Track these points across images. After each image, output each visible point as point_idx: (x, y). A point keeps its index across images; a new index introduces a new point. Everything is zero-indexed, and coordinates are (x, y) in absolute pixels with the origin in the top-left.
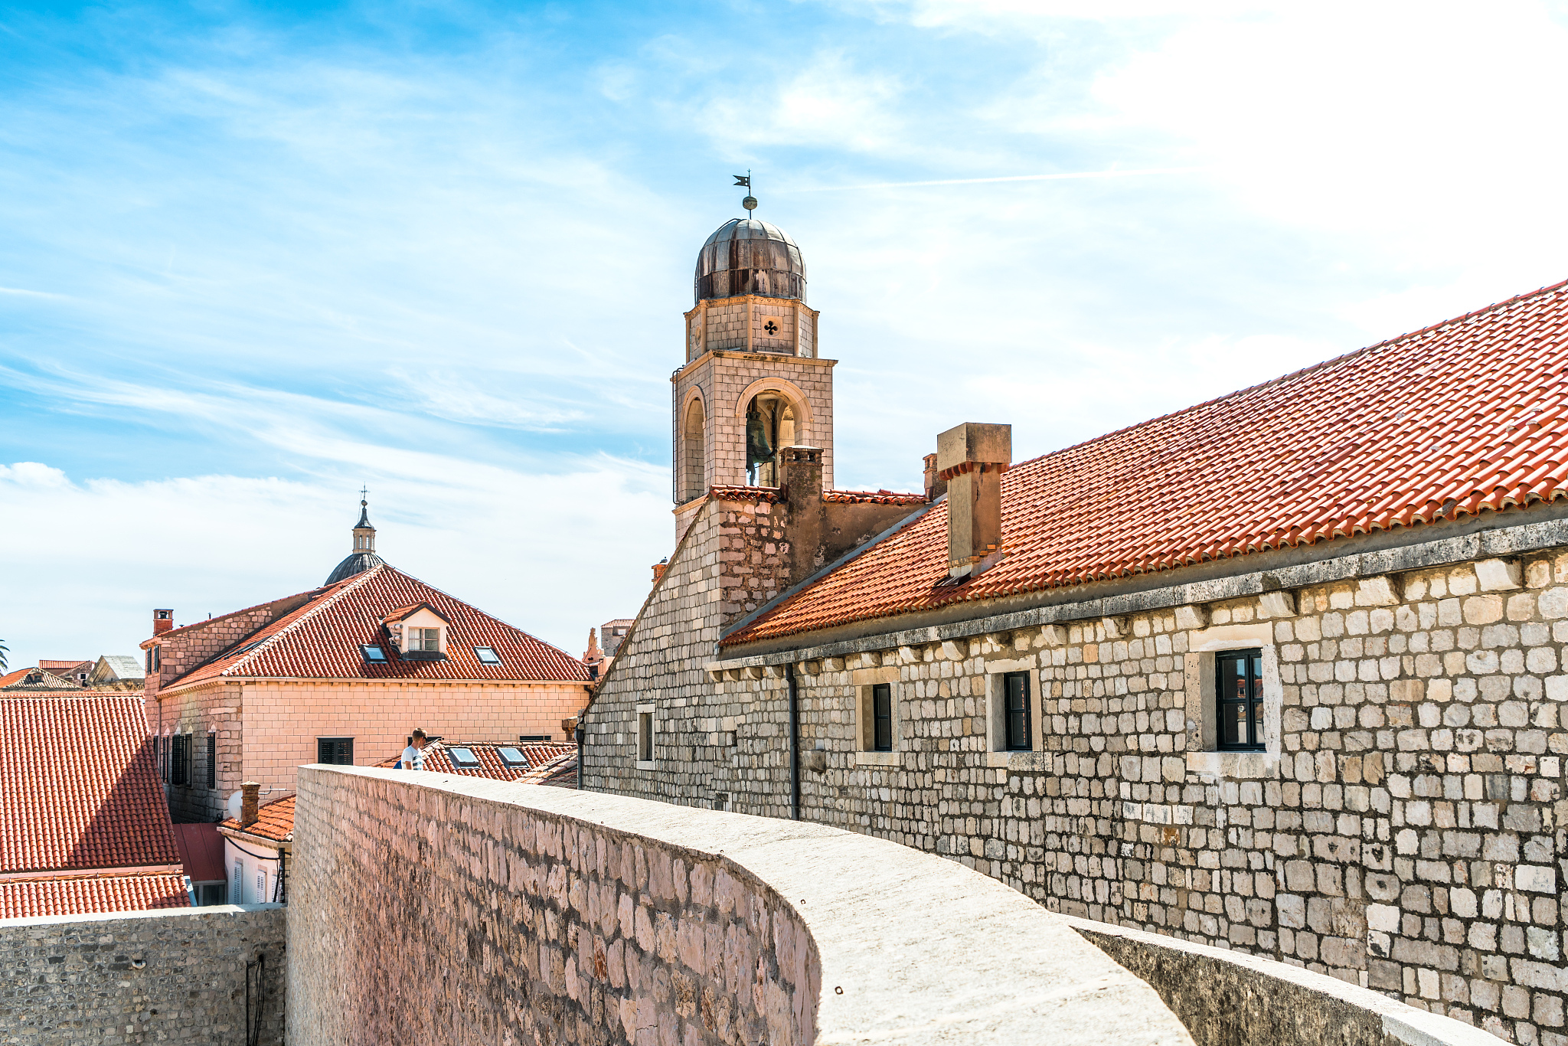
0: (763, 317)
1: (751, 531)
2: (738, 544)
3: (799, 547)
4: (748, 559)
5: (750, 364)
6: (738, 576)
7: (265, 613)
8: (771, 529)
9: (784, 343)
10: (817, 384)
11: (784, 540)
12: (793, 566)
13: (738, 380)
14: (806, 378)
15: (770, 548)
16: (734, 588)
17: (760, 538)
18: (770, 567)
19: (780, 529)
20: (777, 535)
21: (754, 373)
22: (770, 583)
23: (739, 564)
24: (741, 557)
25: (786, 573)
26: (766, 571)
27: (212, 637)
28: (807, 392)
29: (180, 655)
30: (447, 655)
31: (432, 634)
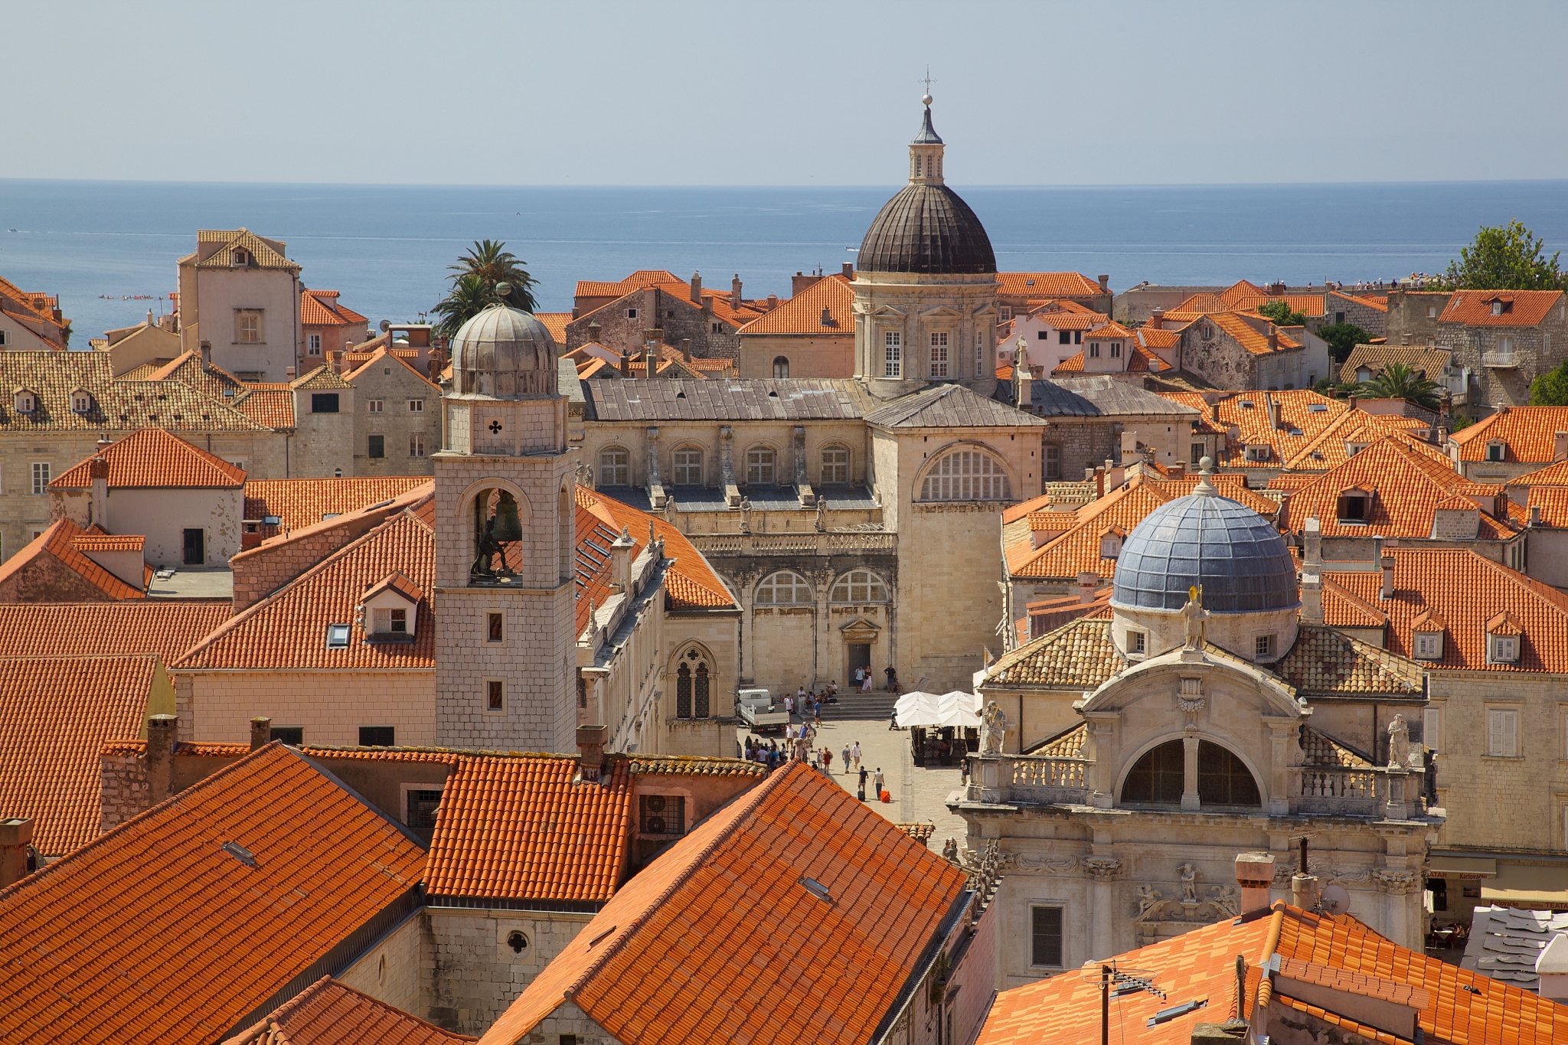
0: (486, 419)
1: (123, 775)
2: (114, 783)
3: (155, 785)
4: (121, 794)
5: (470, 466)
6: (113, 805)
7: (342, 533)
8: (137, 772)
9: (506, 442)
10: (537, 481)
12: (151, 798)
13: (458, 482)
14: (526, 475)
15: (135, 787)
16: (111, 813)
17: (129, 779)
18: (135, 799)
19: (143, 773)
20: (141, 778)
21: (474, 474)
22: (136, 810)
23: (114, 797)
24: (116, 792)
25: (146, 803)
26: (133, 802)
27: (285, 559)
28: (527, 489)
29: (253, 580)
30: (414, 638)
31: (399, 614)
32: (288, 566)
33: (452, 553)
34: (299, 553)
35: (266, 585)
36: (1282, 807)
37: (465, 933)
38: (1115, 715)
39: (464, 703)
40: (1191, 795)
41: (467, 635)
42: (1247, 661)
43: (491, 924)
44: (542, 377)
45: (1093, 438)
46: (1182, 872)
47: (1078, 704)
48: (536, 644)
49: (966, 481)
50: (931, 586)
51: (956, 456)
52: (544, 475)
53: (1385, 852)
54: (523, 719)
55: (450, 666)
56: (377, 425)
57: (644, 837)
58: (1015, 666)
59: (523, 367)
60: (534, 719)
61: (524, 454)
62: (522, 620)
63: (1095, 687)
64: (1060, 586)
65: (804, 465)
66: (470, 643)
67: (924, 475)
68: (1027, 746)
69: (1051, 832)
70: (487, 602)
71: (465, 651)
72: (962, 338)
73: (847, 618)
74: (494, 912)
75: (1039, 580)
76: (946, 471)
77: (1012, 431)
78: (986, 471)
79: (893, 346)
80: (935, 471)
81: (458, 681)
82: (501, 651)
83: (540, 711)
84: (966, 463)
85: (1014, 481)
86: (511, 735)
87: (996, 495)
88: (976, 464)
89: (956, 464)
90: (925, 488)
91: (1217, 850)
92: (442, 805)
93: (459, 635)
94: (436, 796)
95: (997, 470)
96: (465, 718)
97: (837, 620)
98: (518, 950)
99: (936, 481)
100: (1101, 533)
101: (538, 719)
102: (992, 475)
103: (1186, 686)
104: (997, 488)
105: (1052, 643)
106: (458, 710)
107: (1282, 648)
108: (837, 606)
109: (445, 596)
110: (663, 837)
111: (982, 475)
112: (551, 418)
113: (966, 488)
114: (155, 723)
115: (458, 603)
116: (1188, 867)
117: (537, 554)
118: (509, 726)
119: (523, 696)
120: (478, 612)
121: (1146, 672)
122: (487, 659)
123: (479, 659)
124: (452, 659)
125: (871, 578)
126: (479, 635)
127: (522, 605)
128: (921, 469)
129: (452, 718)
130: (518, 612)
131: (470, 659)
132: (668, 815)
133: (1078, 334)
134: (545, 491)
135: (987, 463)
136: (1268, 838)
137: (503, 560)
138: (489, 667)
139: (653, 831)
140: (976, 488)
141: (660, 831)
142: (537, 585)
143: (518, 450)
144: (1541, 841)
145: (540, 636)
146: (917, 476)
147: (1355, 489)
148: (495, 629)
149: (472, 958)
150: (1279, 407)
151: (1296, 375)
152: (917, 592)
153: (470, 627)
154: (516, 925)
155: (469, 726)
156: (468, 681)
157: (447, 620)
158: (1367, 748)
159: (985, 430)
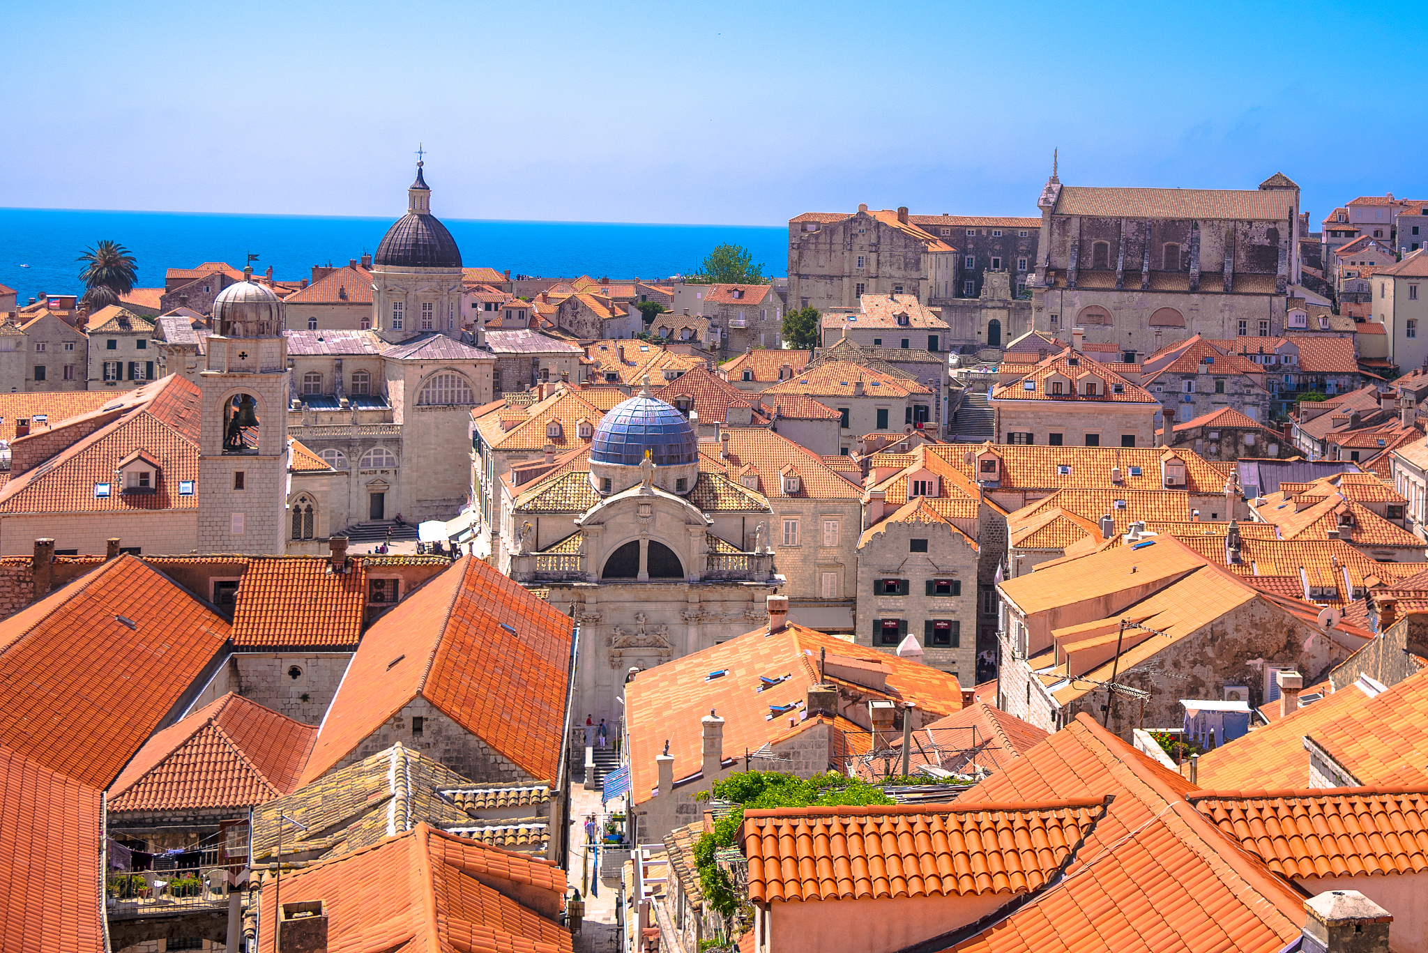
1: (15, 578)
2: (8, 584)
3: (38, 584)
4: (13, 591)
5: (226, 380)
6: (7, 597)
7: (89, 425)
8: (24, 576)
9: (250, 365)
11: (31, 581)
12: (35, 593)
13: (217, 390)
14: (263, 385)
15: (24, 585)
16: (6, 602)
17: (19, 580)
18: (23, 593)
19: (29, 576)
20: (28, 579)
21: (228, 385)
22: (24, 600)
23: (8, 592)
24: (9, 589)
25: (31, 596)
26: (21, 596)
27: (49, 443)
28: (263, 394)
29: (26, 456)
30: (156, 490)
31: (145, 475)
32: (51, 447)
33: (212, 434)
34: (59, 438)
35: (35, 459)
36: (697, 576)
37: (260, 668)
38: (600, 527)
39: (217, 528)
40: (643, 573)
41: (220, 486)
42: (673, 494)
43: (277, 662)
44: (274, 325)
45: (520, 366)
46: (637, 618)
47: (576, 521)
48: (267, 490)
49: (446, 392)
50: (424, 456)
51: (441, 377)
52: (275, 385)
53: (753, 601)
54: (256, 538)
55: (208, 506)
56: (41, 359)
57: (371, 605)
58: (533, 500)
59: (262, 319)
60: (263, 537)
61: (262, 372)
62: (257, 476)
63: (585, 512)
64: (523, 454)
65: (341, 383)
66: (222, 491)
67: (420, 389)
68: (540, 547)
69: (559, 598)
70: (235, 464)
71: (218, 496)
72: (442, 306)
73: (371, 477)
74: (280, 654)
75: (510, 451)
76: (434, 386)
77: (475, 362)
78: (459, 386)
79: (398, 311)
80: (427, 386)
81: (213, 515)
82: (243, 495)
83: (268, 532)
84: (447, 381)
85: (476, 392)
86: (248, 547)
87: (465, 400)
88: (453, 382)
89: (440, 382)
90: (421, 397)
91: (659, 604)
92: (240, 589)
93: (215, 486)
94: (234, 585)
95: (466, 386)
96: (216, 538)
97: (363, 479)
98: (294, 677)
99: (428, 392)
100: (547, 422)
101: (267, 537)
102: (462, 389)
103: (642, 509)
104: (465, 396)
105: (554, 486)
106: (212, 533)
107: (690, 486)
108: (363, 470)
109: (206, 461)
110: (385, 605)
111: (456, 389)
112: (279, 350)
113: (446, 397)
114: (38, 544)
115: (215, 466)
116: (641, 615)
117: (269, 434)
118: (247, 542)
119: (257, 523)
120: (228, 471)
121: (619, 501)
122: (233, 500)
123: (228, 501)
124: (209, 501)
125: (388, 452)
126: (228, 485)
127: (258, 466)
128: (418, 385)
129: (208, 538)
130: (255, 471)
131: (222, 500)
132: (387, 591)
133: (496, 304)
134: (275, 395)
135: (459, 382)
136: (687, 596)
137: (241, 438)
138: (235, 505)
139: (376, 601)
140: (453, 396)
141: (382, 600)
142: (268, 453)
143: (258, 370)
144: (809, 592)
145: (269, 485)
146: (417, 389)
147: (683, 396)
148: (239, 481)
149: (264, 684)
150: (622, 349)
151: (624, 331)
152: (415, 460)
153: (223, 481)
154: (294, 662)
155: (220, 543)
156: (220, 514)
157: (207, 476)
158: (739, 542)
159: (459, 362)
